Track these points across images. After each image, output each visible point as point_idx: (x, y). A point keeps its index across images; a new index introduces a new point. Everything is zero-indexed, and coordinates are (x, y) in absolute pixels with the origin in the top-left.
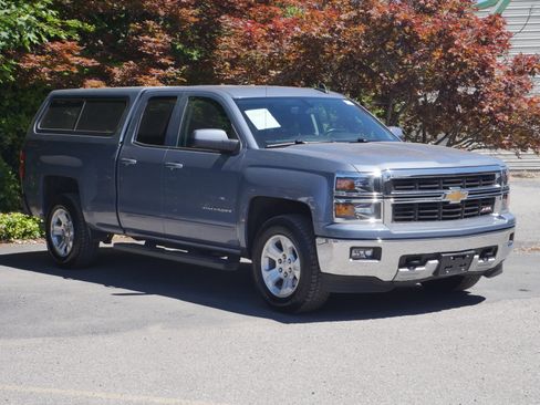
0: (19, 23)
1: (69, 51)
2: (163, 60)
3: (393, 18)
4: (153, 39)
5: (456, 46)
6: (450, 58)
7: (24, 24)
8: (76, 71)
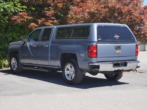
0: (5, 7)
1: (25, 15)
2: (52, 18)
3: (115, 7)
4: (49, 12)
5: (133, 15)
6: (131, 18)
7: (7, 7)
8: (26, 20)
